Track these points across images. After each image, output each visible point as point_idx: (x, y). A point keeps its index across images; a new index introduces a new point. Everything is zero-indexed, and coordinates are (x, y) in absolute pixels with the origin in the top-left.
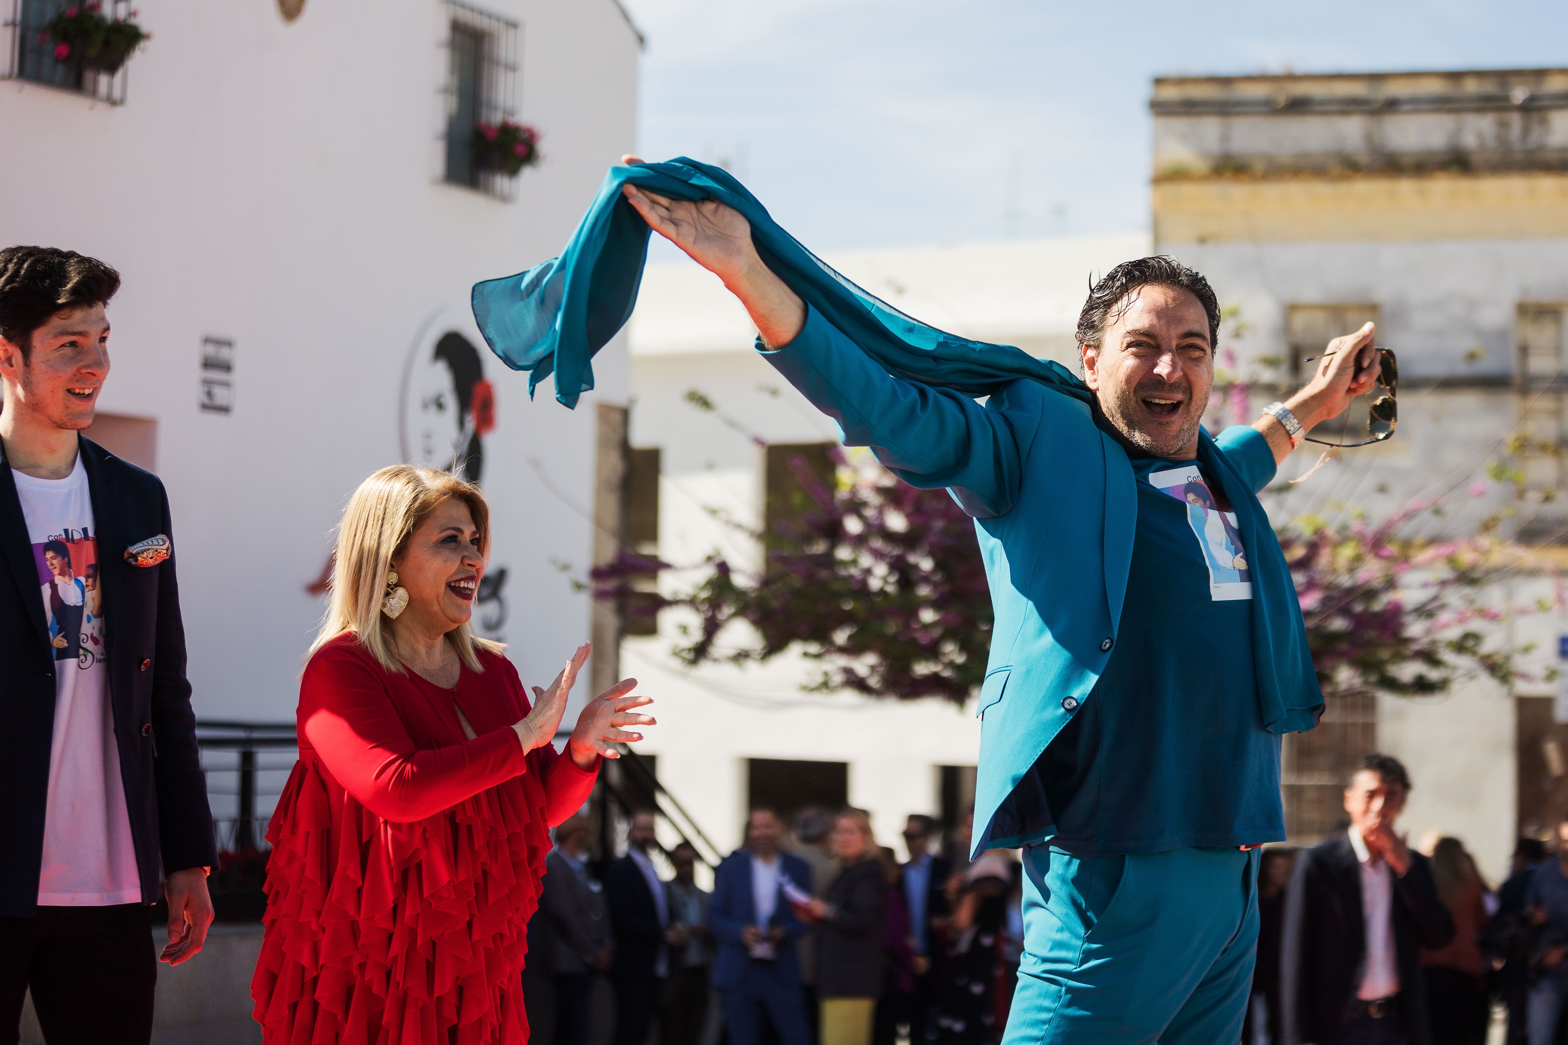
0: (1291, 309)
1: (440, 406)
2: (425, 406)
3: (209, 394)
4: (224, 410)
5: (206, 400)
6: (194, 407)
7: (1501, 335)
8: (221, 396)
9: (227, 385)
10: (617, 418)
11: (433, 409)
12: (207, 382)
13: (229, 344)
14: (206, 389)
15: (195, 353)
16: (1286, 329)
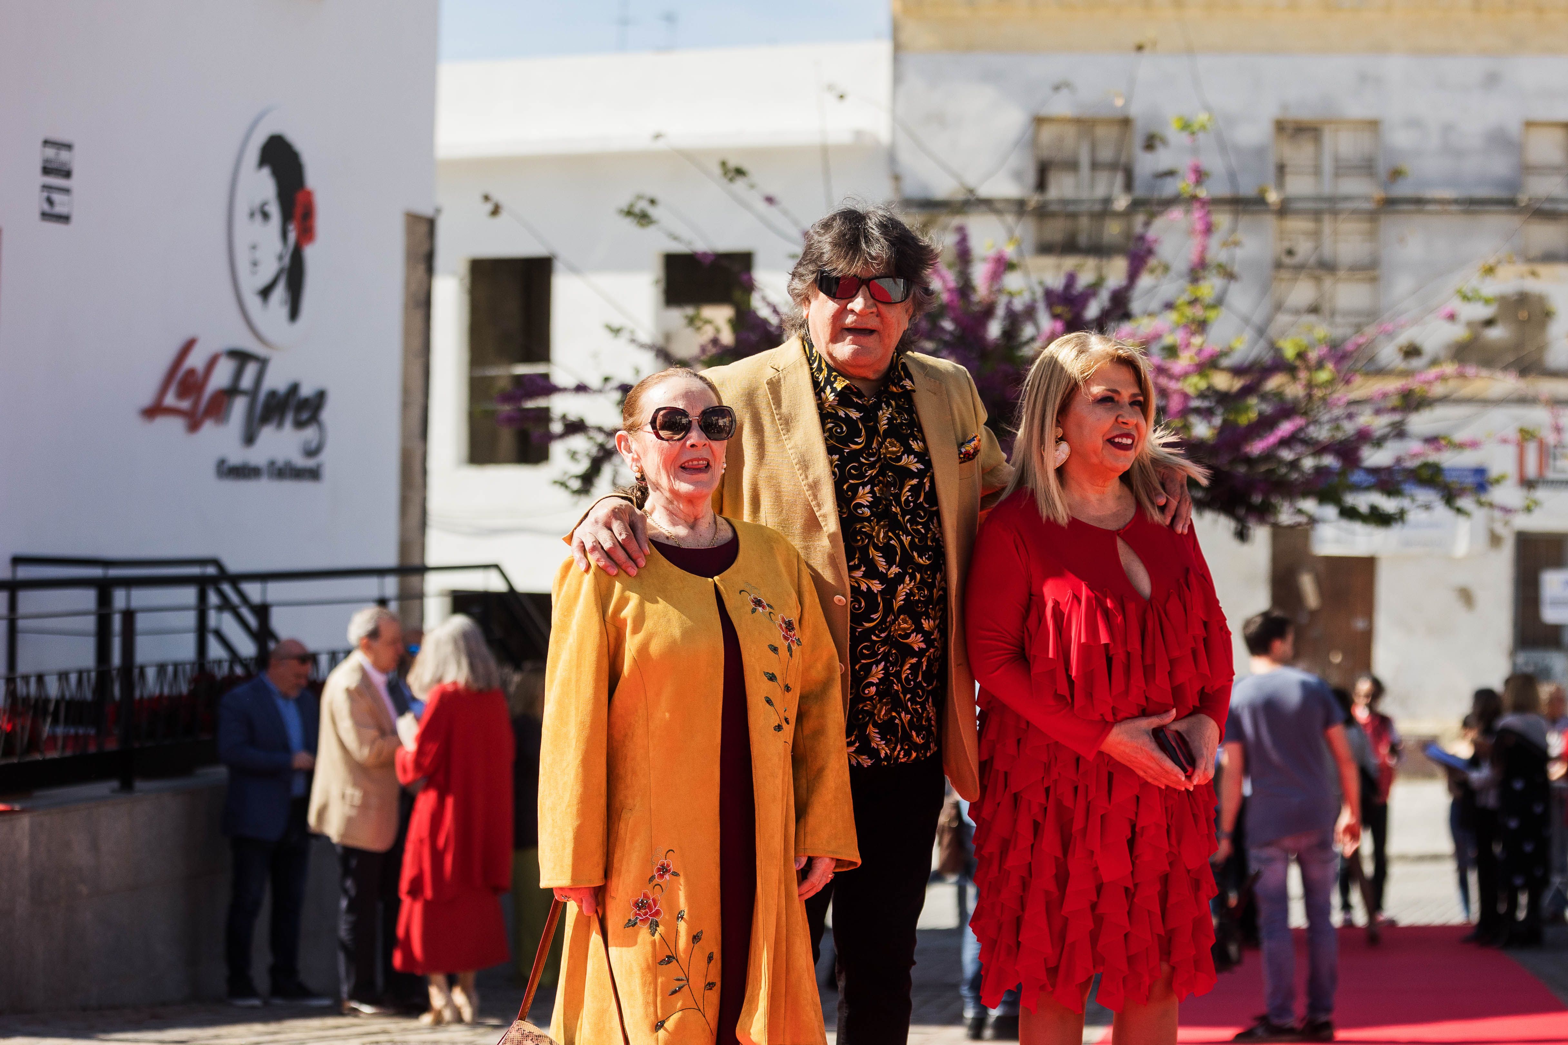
0: (1039, 121)
1: (266, 216)
2: (252, 215)
3: (50, 201)
4: (64, 219)
5: (46, 207)
6: (37, 215)
7: (1260, 152)
8: (61, 205)
9: (66, 191)
10: (423, 229)
11: (258, 217)
12: (46, 187)
13: (68, 147)
14: (45, 194)
15: (36, 156)
16: (1034, 142)
